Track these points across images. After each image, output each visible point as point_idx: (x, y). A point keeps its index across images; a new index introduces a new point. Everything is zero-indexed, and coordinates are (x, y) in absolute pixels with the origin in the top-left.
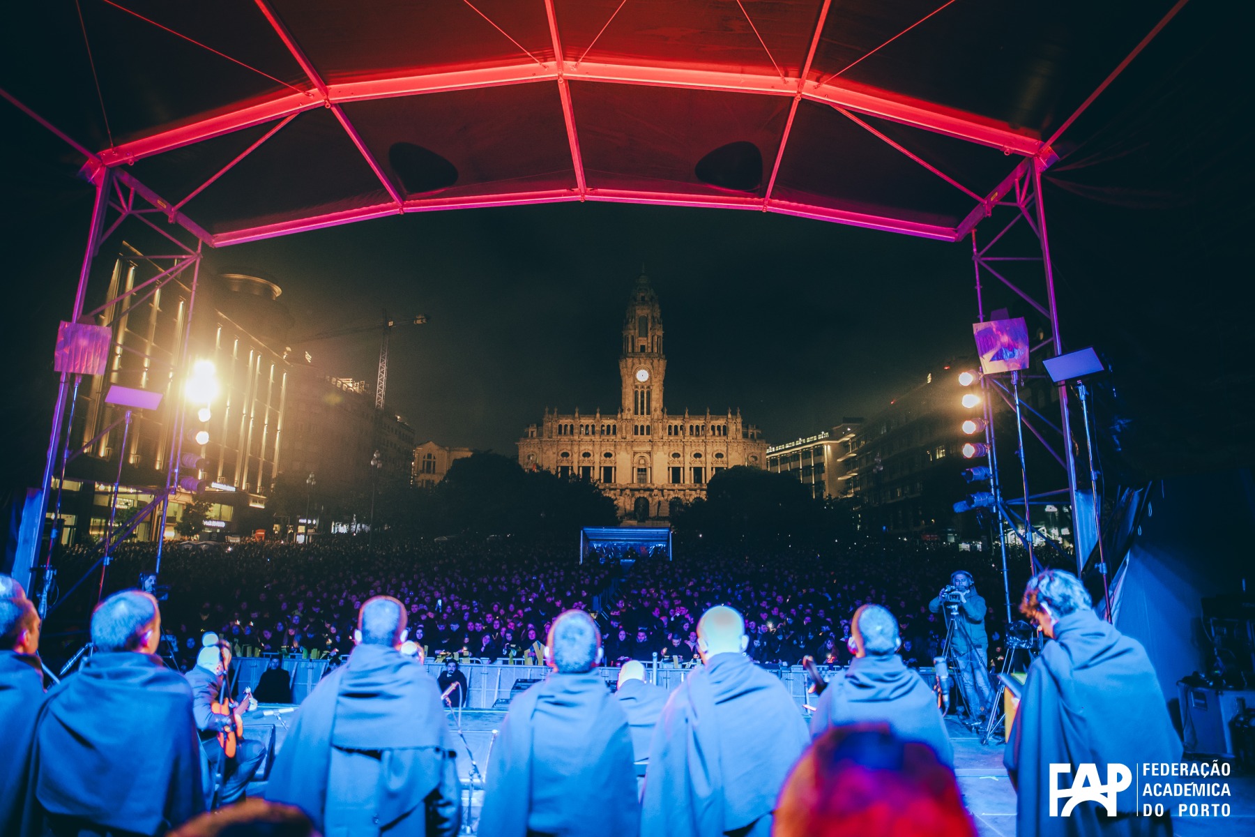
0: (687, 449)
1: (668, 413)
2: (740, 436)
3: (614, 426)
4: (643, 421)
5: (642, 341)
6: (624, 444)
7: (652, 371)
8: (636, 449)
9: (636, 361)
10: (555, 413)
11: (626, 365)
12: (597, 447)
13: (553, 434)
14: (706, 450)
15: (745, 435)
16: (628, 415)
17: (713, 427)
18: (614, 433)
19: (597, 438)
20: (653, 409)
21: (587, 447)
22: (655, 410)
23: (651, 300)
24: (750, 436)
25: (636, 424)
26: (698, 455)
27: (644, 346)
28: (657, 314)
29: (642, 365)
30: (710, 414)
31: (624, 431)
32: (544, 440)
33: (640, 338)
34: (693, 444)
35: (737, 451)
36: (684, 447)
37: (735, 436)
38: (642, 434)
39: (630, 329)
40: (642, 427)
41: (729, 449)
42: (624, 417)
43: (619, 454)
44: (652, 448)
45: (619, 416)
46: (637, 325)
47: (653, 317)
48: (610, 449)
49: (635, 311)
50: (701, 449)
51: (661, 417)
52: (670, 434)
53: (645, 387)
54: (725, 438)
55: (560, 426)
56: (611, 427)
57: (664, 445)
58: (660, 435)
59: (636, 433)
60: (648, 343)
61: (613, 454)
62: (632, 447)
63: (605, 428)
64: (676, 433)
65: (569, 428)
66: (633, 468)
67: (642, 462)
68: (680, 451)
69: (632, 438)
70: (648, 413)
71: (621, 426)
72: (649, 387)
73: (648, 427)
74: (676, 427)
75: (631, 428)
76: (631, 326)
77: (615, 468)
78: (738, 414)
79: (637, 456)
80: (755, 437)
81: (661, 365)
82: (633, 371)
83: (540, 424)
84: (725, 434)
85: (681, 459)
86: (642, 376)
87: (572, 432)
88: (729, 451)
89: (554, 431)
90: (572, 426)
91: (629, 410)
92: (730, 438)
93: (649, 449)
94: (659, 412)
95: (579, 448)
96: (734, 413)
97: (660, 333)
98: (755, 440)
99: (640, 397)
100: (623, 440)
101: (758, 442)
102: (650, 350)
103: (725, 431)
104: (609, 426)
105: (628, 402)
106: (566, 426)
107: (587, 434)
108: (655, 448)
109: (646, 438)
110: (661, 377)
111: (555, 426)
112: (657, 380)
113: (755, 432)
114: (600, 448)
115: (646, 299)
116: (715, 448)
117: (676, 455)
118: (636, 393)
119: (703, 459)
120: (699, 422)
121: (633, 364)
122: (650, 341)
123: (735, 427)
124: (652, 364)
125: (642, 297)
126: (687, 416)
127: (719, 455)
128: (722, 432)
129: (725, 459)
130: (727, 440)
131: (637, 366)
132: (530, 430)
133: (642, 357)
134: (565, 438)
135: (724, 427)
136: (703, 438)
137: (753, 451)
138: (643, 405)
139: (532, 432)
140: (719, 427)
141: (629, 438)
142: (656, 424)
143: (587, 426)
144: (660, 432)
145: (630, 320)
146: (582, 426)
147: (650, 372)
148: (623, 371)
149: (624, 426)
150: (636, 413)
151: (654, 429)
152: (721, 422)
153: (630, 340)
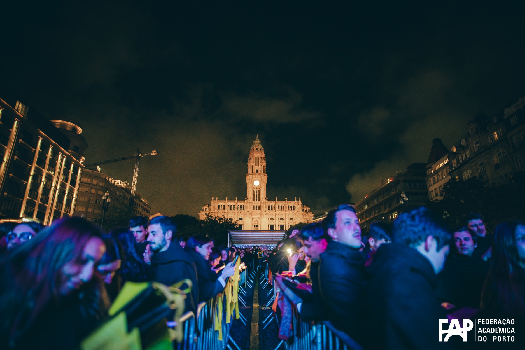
0: (277, 216)
1: (268, 200)
2: (301, 210)
3: (244, 206)
4: (256, 203)
5: (256, 168)
6: (248, 214)
7: (261, 181)
8: (253, 216)
9: (254, 176)
10: (217, 200)
11: (249, 178)
12: (236, 216)
13: (216, 209)
14: (285, 216)
15: (303, 210)
16: (250, 200)
17: (288, 206)
18: (244, 209)
19: (235, 211)
20: (261, 198)
21: (231, 215)
22: (262, 199)
23: (260, 150)
24: (305, 211)
25: (254, 205)
26: (282, 219)
27: (257, 170)
28: (263, 155)
29: (257, 178)
30: (287, 200)
31: (248, 208)
32: (211, 212)
33: (255, 167)
34: (279, 214)
35: (299, 217)
36: (275, 215)
37: (298, 211)
38: (256, 209)
39: (251, 162)
40: (256, 206)
41: (296, 216)
42: (248, 202)
43: (246, 218)
44: (261, 216)
45: (246, 201)
46: (254, 161)
47: (261, 158)
48: (242, 217)
49: (253, 154)
50: (283, 217)
51: (265, 202)
52: (269, 209)
53: (258, 188)
54: (294, 211)
55: (219, 206)
56: (242, 207)
57: (266, 214)
58: (265, 210)
59: (254, 209)
60: (259, 169)
61: (243, 219)
62: (252, 215)
63: (239, 207)
64: (272, 209)
65: (223, 207)
66: (252, 225)
67: (256, 222)
68: (273, 217)
69: (252, 211)
70: (259, 200)
71: (247, 206)
72: (259, 188)
73: (259, 206)
74: (272, 206)
75: (251, 207)
76: (251, 161)
77: (244, 225)
78: (300, 200)
79: (254, 220)
80: (307, 211)
81: (265, 178)
82: (252, 181)
83: (209, 205)
84: (294, 209)
85: (274, 221)
86: (257, 183)
87: (224, 208)
88: (296, 217)
89: (216, 208)
90: (224, 206)
91: (250, 198)
92: (296, 212)
93: (259, 216)
94: (264, 200)
95: (227, 216)
96: (298, 200)
97: (264, 164)
98: (307, 213)
99: (255, 193)
100: (248, 212)
101: (308, 213)
102: (260, 172)
103: (294, 208)
104: (241, 206)
105: (250, 194)
106: (221, 206)
107: (231, 209)
108: (262, 216)
109: (258, 211)
110: (265, 184)
111: (216, 206)
112: (263, 185)
113: (307, 209)
114: (237, 216)
115: (258, 149)
116: (290, 216)
117: (272, 219)
118: (254, 191)
119: (284, 221)
120: (282, 204)
121: (253, 178)
122: (260, 167)
123: (298, 207)
124: (261, 178)
125: (257, 148)
126: (276, 201)
127: (291, 219)
128: (292, 209)
129: (294, 221)
130: (295, 212)
131: (254, 179)
132: (205, 207)
133: (256, 175)
134: (221, 211)
135: (294, 206)
136: (284, 211)
137: (306, 217)
138: (256, 197)
139: (206, 209)
140: (291, 206)
141: (250, 211)
142: (263, 205)
143: (231, 206)
144: (264, 209)
145: (251, 158)
146: (229, 206)
147: (260, 182)
148: (248, 181)
149: (248, 206)
150: (254, 200)
151: (262, 207)
152: (292, 204)
153: (251, 167)
